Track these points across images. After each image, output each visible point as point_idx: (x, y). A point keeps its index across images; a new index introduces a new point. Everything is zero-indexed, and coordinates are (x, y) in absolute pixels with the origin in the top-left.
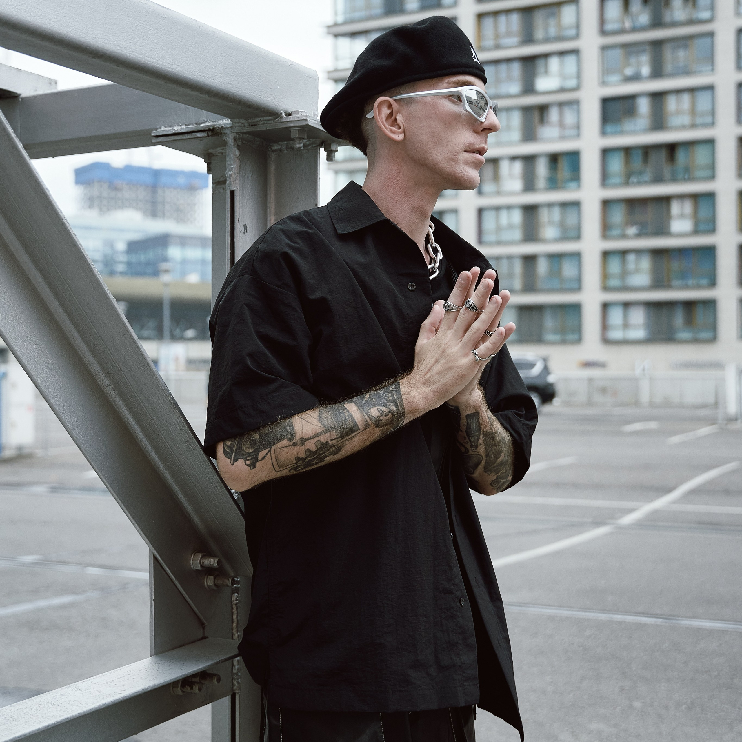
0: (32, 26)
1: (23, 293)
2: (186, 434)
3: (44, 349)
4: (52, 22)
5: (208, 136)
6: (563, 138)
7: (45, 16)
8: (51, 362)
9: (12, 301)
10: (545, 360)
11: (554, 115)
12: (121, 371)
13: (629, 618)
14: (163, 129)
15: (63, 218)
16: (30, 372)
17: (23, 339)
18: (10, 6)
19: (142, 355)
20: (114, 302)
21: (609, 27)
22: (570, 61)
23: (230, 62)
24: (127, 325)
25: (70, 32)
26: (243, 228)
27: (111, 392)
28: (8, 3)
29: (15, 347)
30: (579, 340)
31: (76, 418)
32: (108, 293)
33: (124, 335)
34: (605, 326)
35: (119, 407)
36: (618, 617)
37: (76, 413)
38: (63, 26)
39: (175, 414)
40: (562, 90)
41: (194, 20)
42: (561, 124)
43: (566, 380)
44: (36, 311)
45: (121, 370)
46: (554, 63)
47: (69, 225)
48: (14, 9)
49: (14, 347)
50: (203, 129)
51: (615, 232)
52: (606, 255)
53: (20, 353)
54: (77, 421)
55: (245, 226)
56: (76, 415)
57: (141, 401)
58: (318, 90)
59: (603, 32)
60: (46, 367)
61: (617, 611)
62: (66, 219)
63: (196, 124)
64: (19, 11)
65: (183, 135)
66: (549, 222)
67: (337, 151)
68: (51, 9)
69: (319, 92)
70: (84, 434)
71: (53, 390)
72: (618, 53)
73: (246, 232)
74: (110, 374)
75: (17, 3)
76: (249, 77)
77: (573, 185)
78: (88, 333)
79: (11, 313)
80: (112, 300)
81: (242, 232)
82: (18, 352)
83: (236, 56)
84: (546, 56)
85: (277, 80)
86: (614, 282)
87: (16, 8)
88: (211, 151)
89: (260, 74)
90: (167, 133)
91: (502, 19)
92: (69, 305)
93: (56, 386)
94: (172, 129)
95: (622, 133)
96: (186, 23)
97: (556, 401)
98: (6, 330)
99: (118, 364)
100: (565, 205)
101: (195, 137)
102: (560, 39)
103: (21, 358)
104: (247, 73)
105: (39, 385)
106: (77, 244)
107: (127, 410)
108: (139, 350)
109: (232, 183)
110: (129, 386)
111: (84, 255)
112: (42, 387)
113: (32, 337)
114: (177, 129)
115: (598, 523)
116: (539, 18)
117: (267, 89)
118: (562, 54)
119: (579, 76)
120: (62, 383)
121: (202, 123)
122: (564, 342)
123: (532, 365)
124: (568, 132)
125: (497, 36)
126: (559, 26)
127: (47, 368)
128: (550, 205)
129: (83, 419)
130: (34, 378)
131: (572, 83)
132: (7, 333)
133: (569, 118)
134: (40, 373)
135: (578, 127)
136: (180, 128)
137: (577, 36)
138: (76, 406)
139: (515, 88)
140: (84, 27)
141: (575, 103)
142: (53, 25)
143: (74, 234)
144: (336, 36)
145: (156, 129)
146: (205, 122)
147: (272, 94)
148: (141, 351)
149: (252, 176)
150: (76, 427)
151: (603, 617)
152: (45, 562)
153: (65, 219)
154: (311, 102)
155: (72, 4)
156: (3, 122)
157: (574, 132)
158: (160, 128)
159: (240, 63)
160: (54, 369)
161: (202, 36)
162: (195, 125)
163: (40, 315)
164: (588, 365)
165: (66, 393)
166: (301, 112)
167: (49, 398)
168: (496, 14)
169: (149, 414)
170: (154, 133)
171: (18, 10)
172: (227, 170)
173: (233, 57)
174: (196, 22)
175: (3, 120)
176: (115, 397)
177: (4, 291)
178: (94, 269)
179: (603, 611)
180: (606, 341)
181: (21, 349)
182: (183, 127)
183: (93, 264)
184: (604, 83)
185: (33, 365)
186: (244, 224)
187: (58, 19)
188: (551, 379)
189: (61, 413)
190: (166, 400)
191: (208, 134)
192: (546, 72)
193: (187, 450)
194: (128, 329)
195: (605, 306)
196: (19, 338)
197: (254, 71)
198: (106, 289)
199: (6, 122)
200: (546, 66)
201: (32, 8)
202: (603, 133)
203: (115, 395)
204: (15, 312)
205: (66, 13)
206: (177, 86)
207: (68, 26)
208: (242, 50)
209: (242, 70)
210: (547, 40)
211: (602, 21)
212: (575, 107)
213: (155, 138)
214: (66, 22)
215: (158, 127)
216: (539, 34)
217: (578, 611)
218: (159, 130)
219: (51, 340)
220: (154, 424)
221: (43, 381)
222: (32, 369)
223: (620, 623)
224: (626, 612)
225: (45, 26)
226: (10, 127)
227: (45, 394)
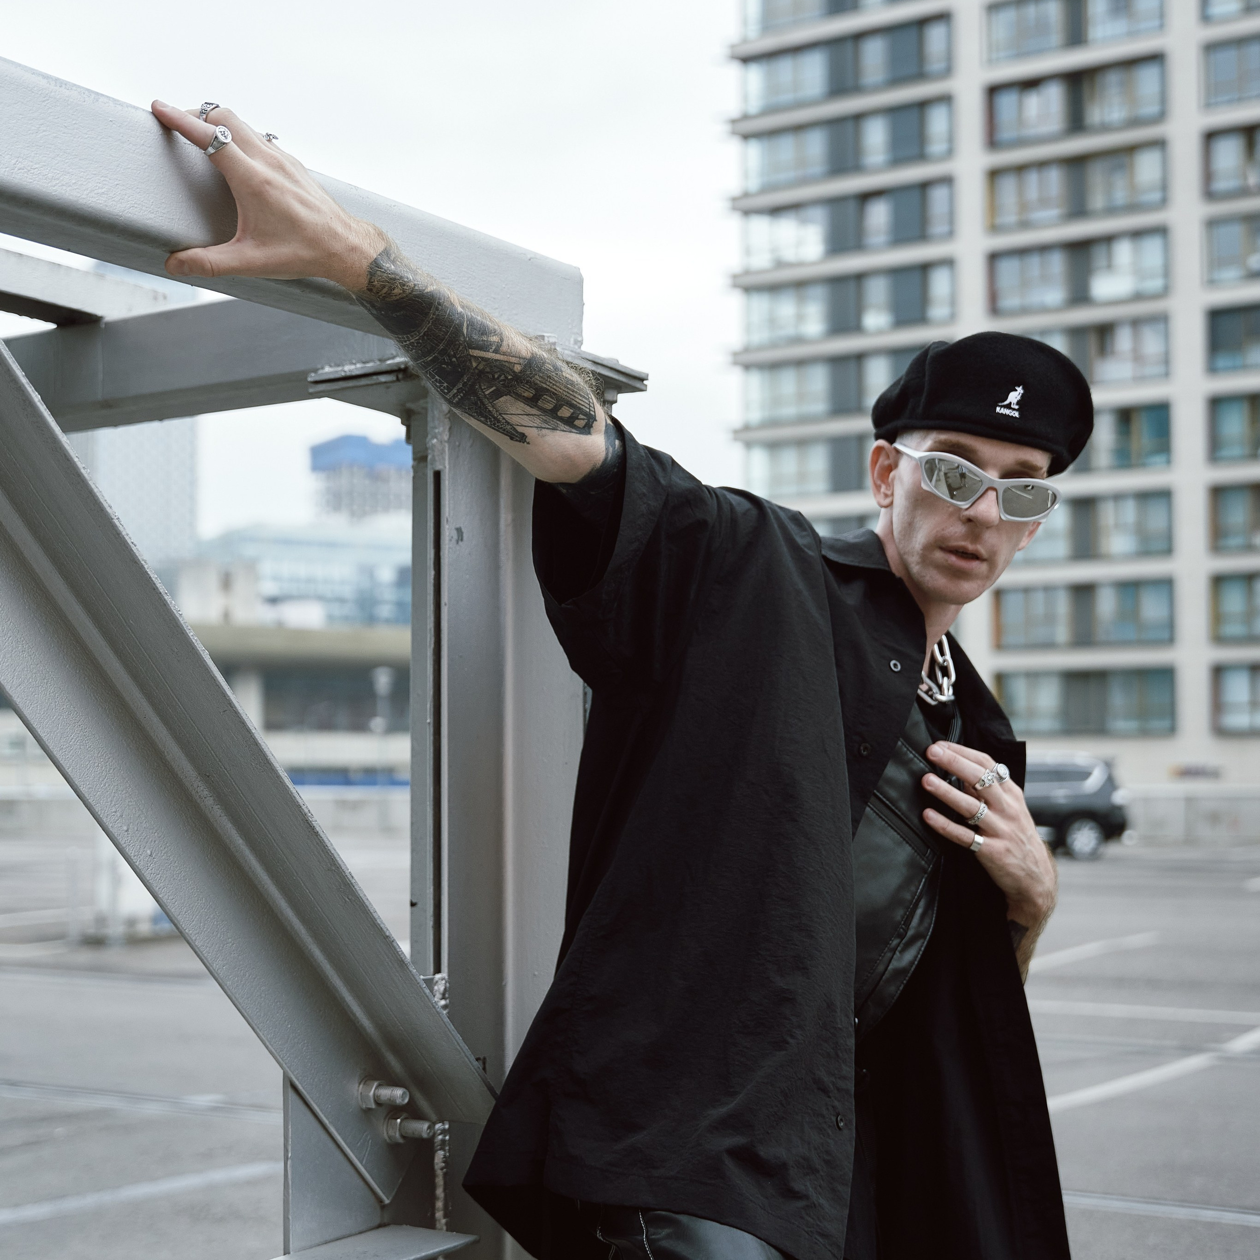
0: (59, 201)
1: (56, 641)
2: (338, 878)
3: (94, 735)
4: (95, 194)
5: (398, 380)
6: (1139, 380)
7: (82, 184)
8: (105, 757)
9: (35, 654)
10: (1109, 765)
11: (1123, 340)
12: (226, 772)
13: (1230, 1218)
14: (327, 370)
15: (113, 517)
16: (68, 773)
17: (54, 718)
18: (20, 169)
19: (257, 745)
20: (204, 655)
21: (1221, 185)
22: (1152, 247)
23: (418, 255)
24: (229, 695)
25: (127, 211)
26: (455, 535)
27: (212, 808)
28: (15, 164)
29: (41, 731)
30: (1172, 730)
31: (150, 849)
32: (194, 641)
33: (225, 711)
34: (1218, 705)
35: (228, 832)
36: (1208, 1215)
37: (149, 842)
38: (114, 201)
39: (317, 844)
40: (1138, 297)
41: (353, 187)
42: (1138, 357)
43: (1147, 800)
44: (79, 671)
45: (226, 769)
46: (1123, 251)
47: (124, 528)
48: (26, 175)
49: (39, 731)
50: (389, 369)
51: (1234, 541)
52: (1219, 581)
53: (49, 741)
54: (151, 855)
55: (459, 531)
56: (149, 845)
57: (261, 821)
58: (583, 301)
59: (1210, 194)
60: (96, 765)
61: (1206, 1203)
62: (118, 518)
63: (380, 360)
64: (36, 178)
65: (359, 380)
66: (1117, 526)
67: (615, 402)
68: (94, 173)
69: (584, 304)
70: (165, 876)
71: (109, 803)
72: (1237, 231)
73: (462, 540)
74: (208, 776)
75: (32, 164)
76: (453, 281)
77: (1159, 459)
78: (168, 708)
79: (34, 675)
80: (201, 653)
81: (454, 541)
82: (45, 739)
83: (430, 246)
84: (1109, 239)
85: (506, 285)
86: (1233, 629)
87: (31, 173)
88: (410, 405)
89: (474, 274)
90: (332, 376)
91: (1032, 178)
92: (134, 661)
93: (114, 797)
94: (341, 371)
95: (1245, 368)
96: (338, 192)
97: (1129, 836)
98: (25, 703)
99: (219, 760)
100: (1144, 497)
101: (378, 381)
102: (1133, 208)
103: (52, 750)
104: (450, 273)
105: (84, 795)
106: (139, 560)
107: (240, 837)
108: (251, 736)
109: (437, 458)
110: (240, 796)
111: (150, 577)
112: (88, 798)
113: (72, 715)
114: (349, 369)
115: (1188, 1049)
116: (1096, 175)
117: (487, 299)
118: (1137, 234)
119: (1167, 271)
120: (124, 792)
121: (389, 359)
122: (1144, 733)
123: (1084, 774)
124: (1149, 370)
125: (1023, 206)
126: (1133, 187)
127: (98, 766)
128: (1118, 497)
129: (163, 852)
130: (74, 782)
131: (1155, 284)
132: (25, 708)
133: (1152, 344)
134: (85, 775)
135: (1166, 360)
136: (353, 367)
137: (1164, 202)
138: (150, 829)
139: (1055, 295)
140: (152, 202)
141: (1162, 320)
142: (97, 200)
143: (132, 543)
144: (747, 213)
145: (315, 371)
146: (393, 358)
147: (497, 309)
148: (255, 737)
149: (471, 446)
150: (149, 865)
151: (1182, 1213)
152: (229, 1108)
153: (115, 518)
154: (569, 321)
155: (131, 165)
156: (6, 359)
157: (1159, 369)
158: (323, 368)
159: (438, 256)
160: (111, 769)
161: (366, 214)
162: (378, 363)
163: (86, 678)
164: (1188, 773)
165: (131, 807)
166: (548, 337)
167: (101, 816)
168: (1020, 169)
169: (277, 844)
170: (312, 377)
171: (34, 176)
172: (429, 437)
173: (425, 248)
174: (357, 190)
175: (6, 355)
176: (220, 816)
177: (21, 638)
178: (168, 602)
179: (1183, 1202)
180: (1220, 731)
181: (52, 735)
182: (359, 365)
183: (166, 593)
184: (1211, 283)
185: (73, 761)
186: (458, 526)
187: (105, 189)
188: (1119, 797)
189: (122, 842)
190: (301, 821)
191: (397, 377)
192: (1110, 266)
193: (342, 906)
194: (231, 700)
195: (1218, 672)
196: (49, 715)
197: (463, 269)
198: (190, 634)
199: (12, 360)
200: (1110, 256)
201: (58, 172)
202: (1212, 369)
203: (220, 811)
204: (41, 672)
205: (119, 179)
206: (324, 297)
207: (123, 200)
208: (441, 235)
209: (442, 269)
210: (1111, 211)
211: (1208, 175)
212: (1161, 326)
213: (313, 385)
214: (120, 194)
215: (319, 366)
216: (1097, 201)
217: (1138, 1202)
218: (320, 372)
219: (106, 719)
220: (286, 860)
221: (90, 788)
222: (72, 767)
223: (1211, 1225)
224: (1224, 1206)
225: (81, 201)
226: (19, 367)
227: (95, 809)
